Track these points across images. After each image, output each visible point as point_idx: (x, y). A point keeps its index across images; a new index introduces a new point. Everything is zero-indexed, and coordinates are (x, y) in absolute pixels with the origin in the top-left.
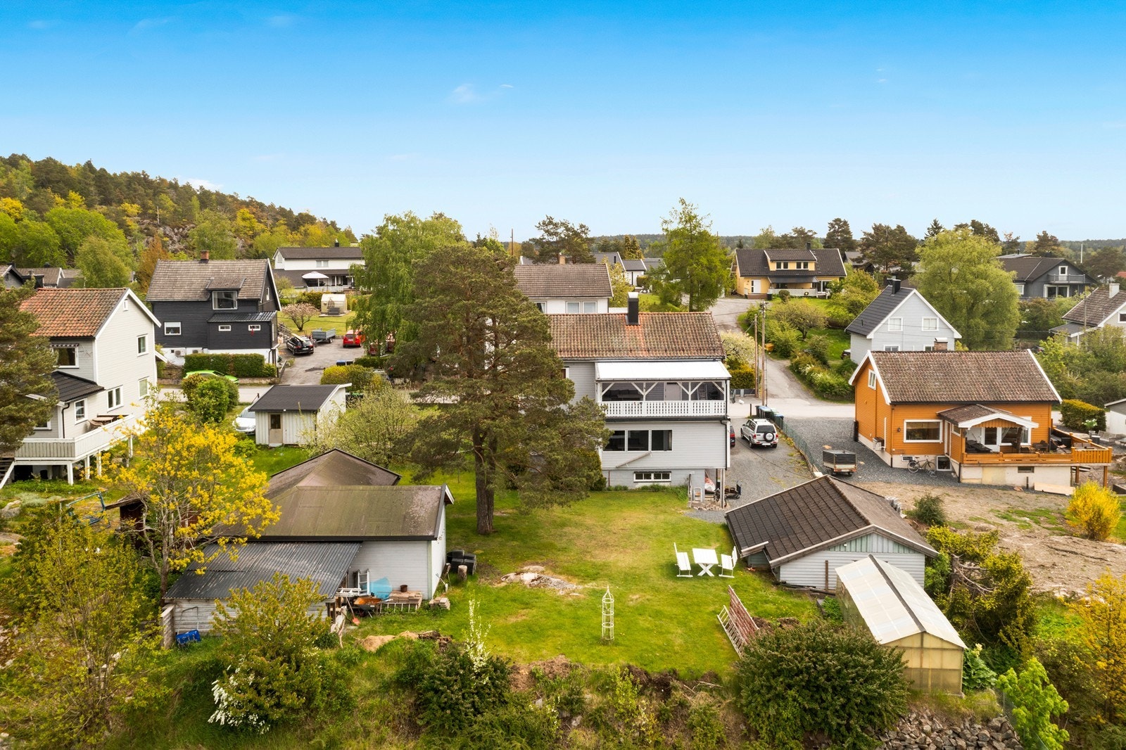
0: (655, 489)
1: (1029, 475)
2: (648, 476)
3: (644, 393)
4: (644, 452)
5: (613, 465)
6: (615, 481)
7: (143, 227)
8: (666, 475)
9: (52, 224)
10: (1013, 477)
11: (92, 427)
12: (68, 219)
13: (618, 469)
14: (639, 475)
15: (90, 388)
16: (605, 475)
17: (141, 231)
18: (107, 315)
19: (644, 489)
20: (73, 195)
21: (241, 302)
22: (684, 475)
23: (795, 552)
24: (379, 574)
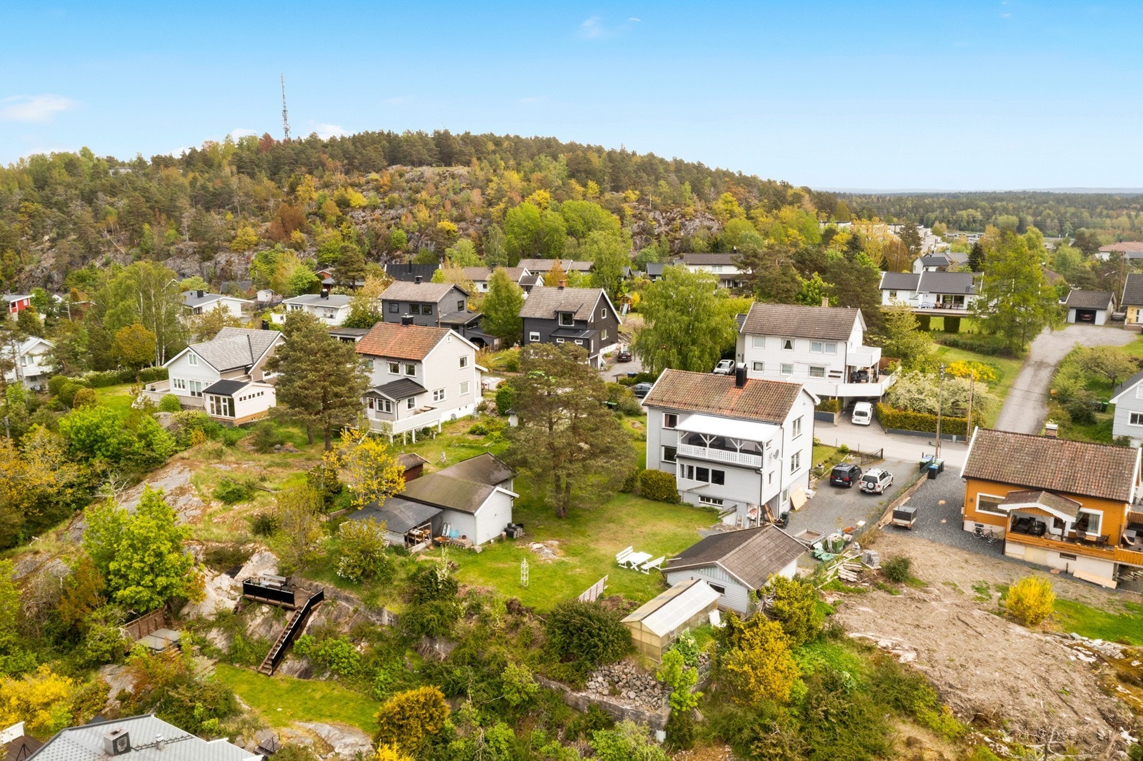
0: (711, 511)
1: (1070, 562)
2: (708, 500)
3: (708, 442)
4: (705, 483)
5: (685, 489)
6: (687, 499)
7: (637, 212)
8: (720, 502)
9: (563, 213)
10: (1054, 560)
11: (416, 413)
12: (575, 210)
13: (689, 491)
14: (703, 498)
15: (419, 390)
16: (680, 494)
17: (634, 216)
18: (433, 347)
19: (705, 508)
20: (592, 184)
21: (576, 321)
22: (732, 504)
23: (673, 567)
24: (455, 527)
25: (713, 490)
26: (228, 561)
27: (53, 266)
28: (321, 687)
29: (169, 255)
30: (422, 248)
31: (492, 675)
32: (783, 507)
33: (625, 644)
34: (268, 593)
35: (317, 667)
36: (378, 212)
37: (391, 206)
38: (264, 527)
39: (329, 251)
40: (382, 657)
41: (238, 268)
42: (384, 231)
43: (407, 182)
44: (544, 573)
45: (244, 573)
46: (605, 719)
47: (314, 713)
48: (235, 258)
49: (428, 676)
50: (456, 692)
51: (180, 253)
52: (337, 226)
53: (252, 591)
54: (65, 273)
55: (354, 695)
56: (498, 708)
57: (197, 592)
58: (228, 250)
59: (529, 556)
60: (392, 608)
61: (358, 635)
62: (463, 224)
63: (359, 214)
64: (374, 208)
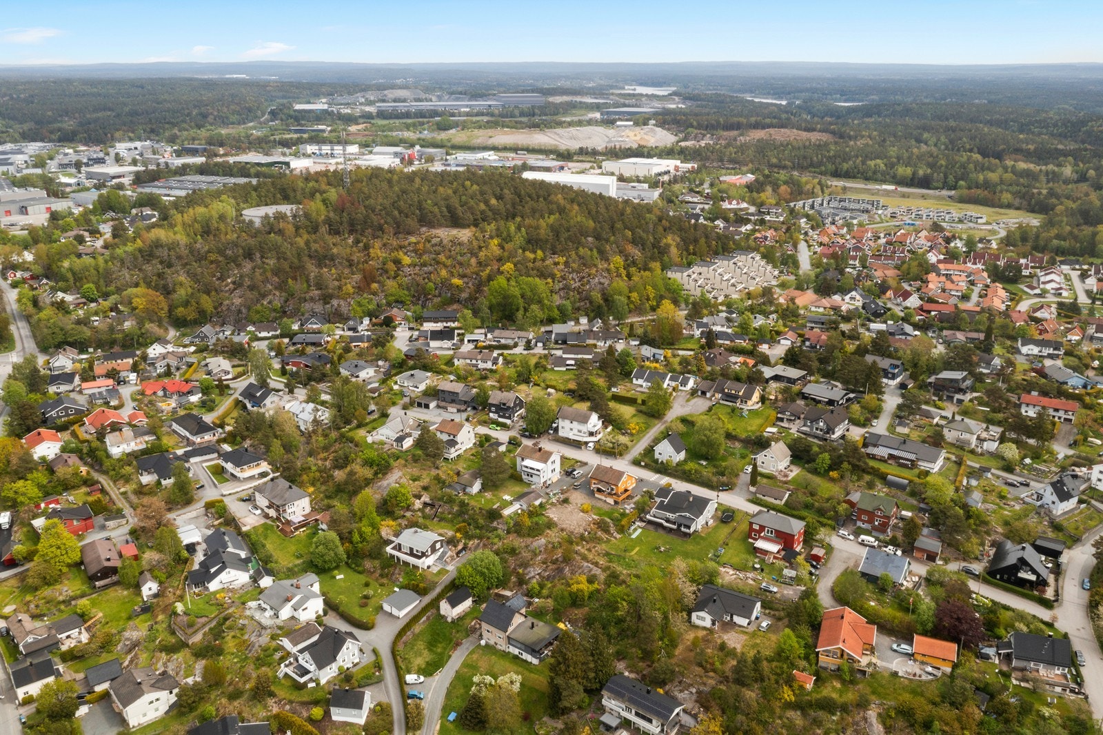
0: (528, 485)
3: (529, 468)
6: (523, 482)
8: (532, 482)
11: (456, 451)
14: (528, 481)
15: (457, 441)
16: (523, 479)
18: (461, 430)
21: (507, 407)
22: (534, 483)
23: (514, 500)
24: (468, 490)
25: (530, 479)
26: (418, 497)
27: (241, 305)
28: (443, 524)
29: (306, 300)
30: (443, 295)
31: (476, 521)
32: (549, 482)
33: (501, 516)
34: (429, 504)
35: (441, 520)
36: (417, 268)
37: (424, 265)
38: (425, 488)
39: (391, 295)
40: (455, 518)
41: (344, 310)
42: (422, 282)
43: (433, 246)
44: (488, 501)
45: (422, 499)
46: (496, 529)
47: (442, 528)
48: (342, 303)
49: (464, 521)
50: (469, 525)
51: (312, 299)
52: (395, 278)
53: (425, 504)
54: (249, 309)
55: (450, 525)
56: (477, 527)
57: (414, 504)
58: (338, 297)
59: (485, 497)
60: (456, 508)
61: (449, 513)
62: (466, 279)
63: (407, 270)
64: (415, 266)
